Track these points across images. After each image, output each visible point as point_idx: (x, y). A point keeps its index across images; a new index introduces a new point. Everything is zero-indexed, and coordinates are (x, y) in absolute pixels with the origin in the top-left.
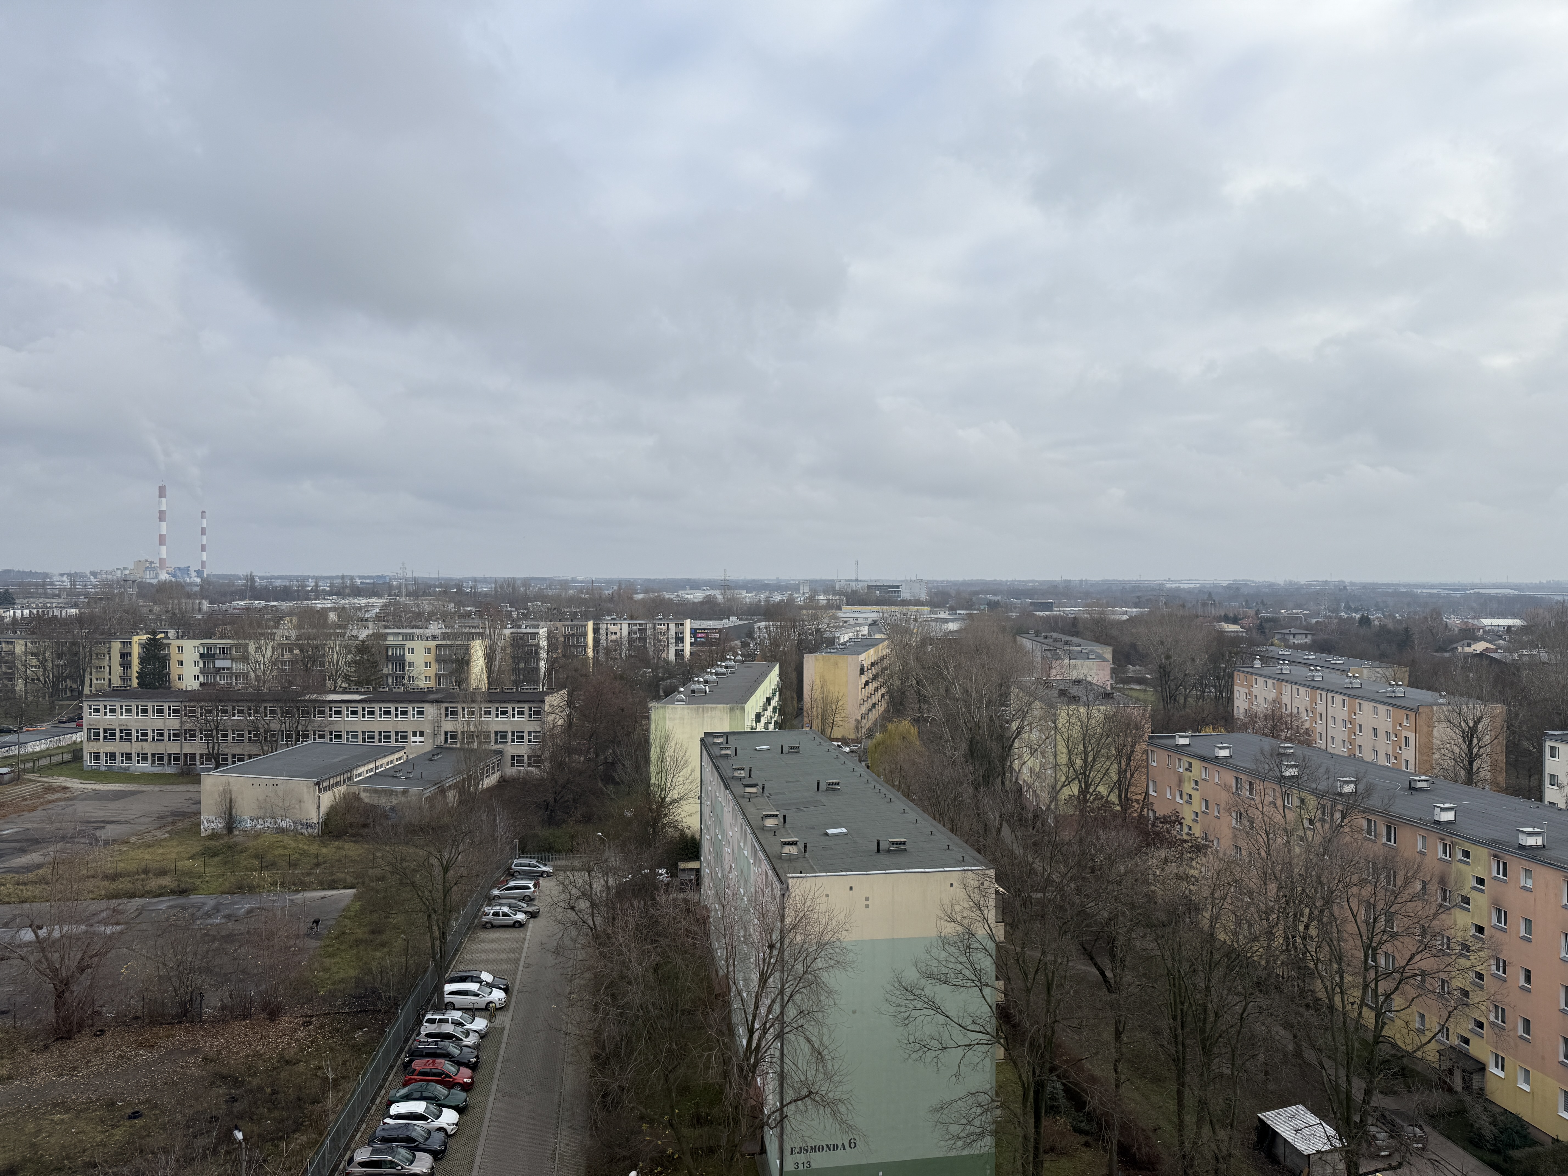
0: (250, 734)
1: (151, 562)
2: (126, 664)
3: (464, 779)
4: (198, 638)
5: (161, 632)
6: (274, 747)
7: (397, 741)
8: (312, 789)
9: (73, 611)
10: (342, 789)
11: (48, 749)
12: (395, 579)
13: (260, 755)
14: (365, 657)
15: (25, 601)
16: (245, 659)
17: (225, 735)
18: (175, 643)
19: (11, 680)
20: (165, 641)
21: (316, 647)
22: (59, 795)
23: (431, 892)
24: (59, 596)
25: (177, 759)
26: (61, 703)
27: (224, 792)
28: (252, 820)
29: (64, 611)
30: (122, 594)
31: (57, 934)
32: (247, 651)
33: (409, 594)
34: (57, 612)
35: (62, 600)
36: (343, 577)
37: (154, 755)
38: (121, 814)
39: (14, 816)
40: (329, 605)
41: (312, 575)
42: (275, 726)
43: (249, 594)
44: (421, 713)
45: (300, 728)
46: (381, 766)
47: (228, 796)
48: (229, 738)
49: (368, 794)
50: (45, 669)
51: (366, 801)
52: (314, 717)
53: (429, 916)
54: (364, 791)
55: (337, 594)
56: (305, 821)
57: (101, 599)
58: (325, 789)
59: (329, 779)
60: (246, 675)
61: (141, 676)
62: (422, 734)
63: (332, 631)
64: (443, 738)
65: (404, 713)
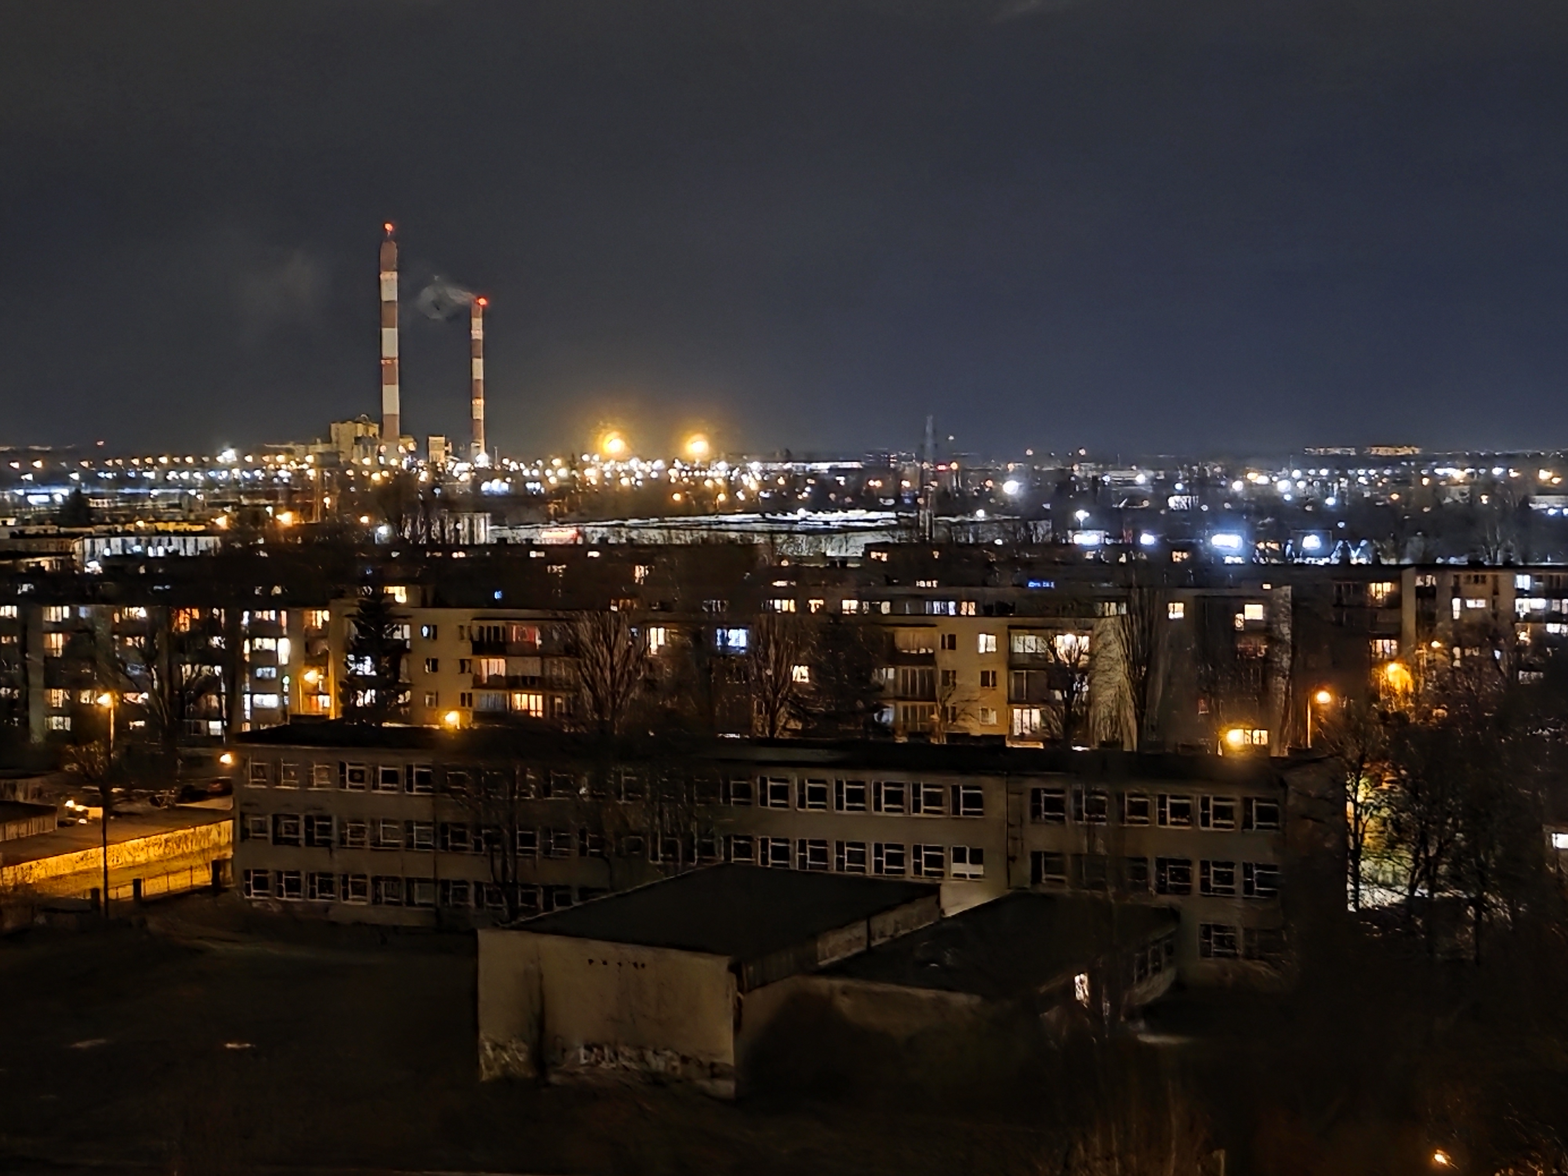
0: (583, 838)
4: (468, 605)
7: (917, 869)
10: (791, 985)
11: (161, 859)
17: (529, 840)
18: (421, 617)
24: (178, 505)
25: (425, 893)
27: (528, 980)
28: (589, 1048)
29: (190, 540)
32: (575, 640)
34: (177, 543)
37: (376, 880)
42: (639, 820)
44: (974, 801)
45: (694, 827)
46: (882, 931)
47: (536, 985)
48: (539, 846)
49: (854, 1003)
52: (727, 801)
56: (709, 1060)
58: (754, 982)
59: (763, 957)
62: (977, 858)
64: (1027, 868)
65: (934, 799)
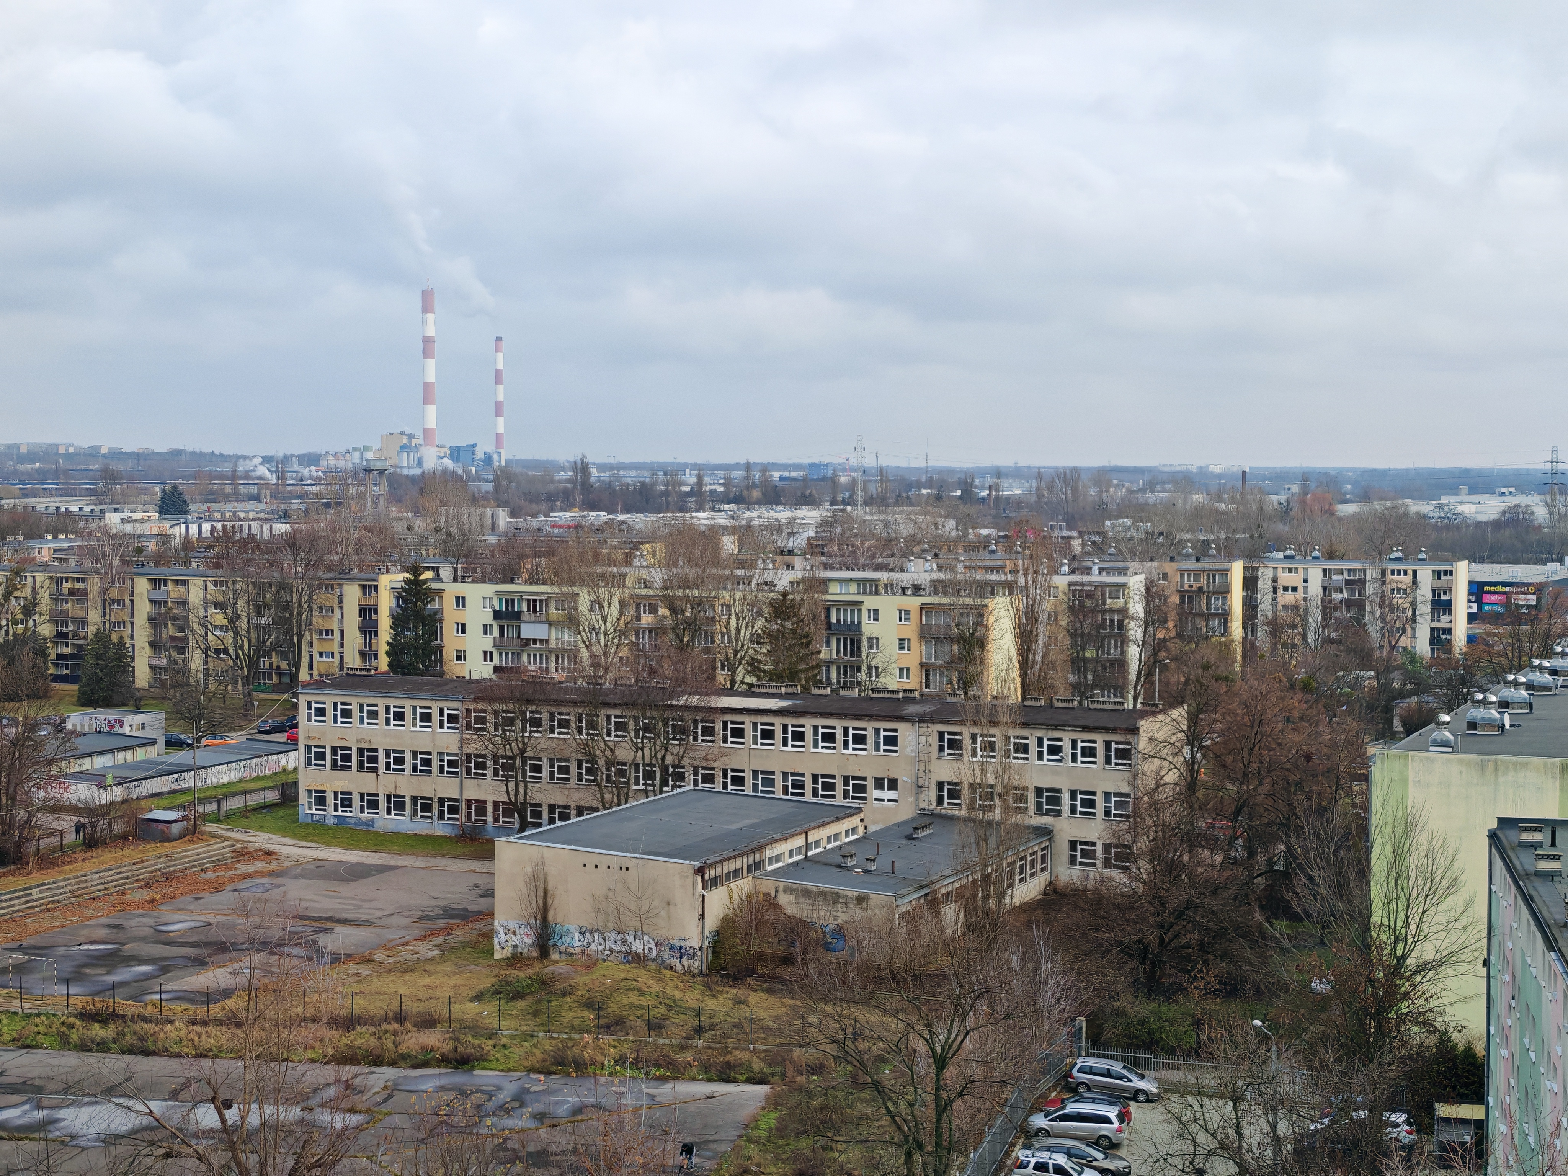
0: (580, 767)
1: (411, 437)
2: (369, 629)
3: (974, 881)
4: (491, 581)
5: (428, 569)
6: (623, 797)
7: (846, 795)
8: (690, 881)
9: (281, 528)
10: (745, 885)
11: (240, 781)
12: (844, 470)
13: (596, 809)
14: (788, 624)
15: (205, 508)
16: (572, 622)
17: (537, 769)
18: (452, 590)
19: (182, 650)
20: (435, 585)
21: (698, 604)
22: (259, 865)
23: (911, 1105)
24: (257, 498)
25: (453, 810)
26: (262, 696)
27: (535, 878)
28: (583, 934)
29: (266, 527)
30: (361, 496)
31: (254, 1120)
32: (576, 610)
33: (869, 501)
34: (255, 528)
35: (262, 506)
36: (748, 467)
37: (414, 799)
38: (360, 907)
39: (188, 898)
40: (723, 522)
41: (691, 461)
42: (625, 753)
43: (579, 498)
44: (892, 741)
45: (669, 759)
46: (817, 843)
47: (541, 884)
48: (545, 773)
49: (792, 898)
50: (236, 633)
51: (790, 910)
52: (695, 739)
53: (909, 1155)
54: (785, 891)
55: (737, 500)
56: (678, 943)
57: (327, 505)
58: (715, 882)
59: (721, 862)
60: (574, 655)
61: (394, 650)
62: (893, 785)
63: (727, 572)
64: (933, 794)
65: (860, 740)
